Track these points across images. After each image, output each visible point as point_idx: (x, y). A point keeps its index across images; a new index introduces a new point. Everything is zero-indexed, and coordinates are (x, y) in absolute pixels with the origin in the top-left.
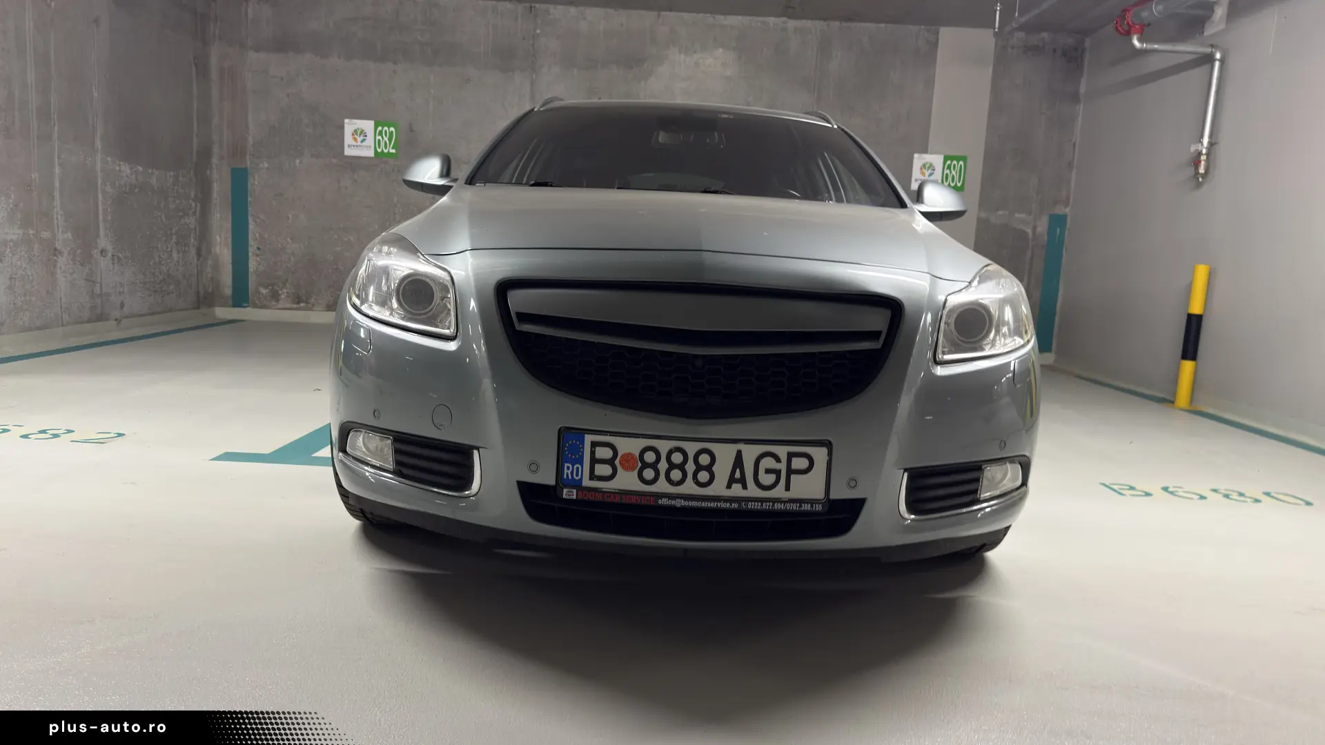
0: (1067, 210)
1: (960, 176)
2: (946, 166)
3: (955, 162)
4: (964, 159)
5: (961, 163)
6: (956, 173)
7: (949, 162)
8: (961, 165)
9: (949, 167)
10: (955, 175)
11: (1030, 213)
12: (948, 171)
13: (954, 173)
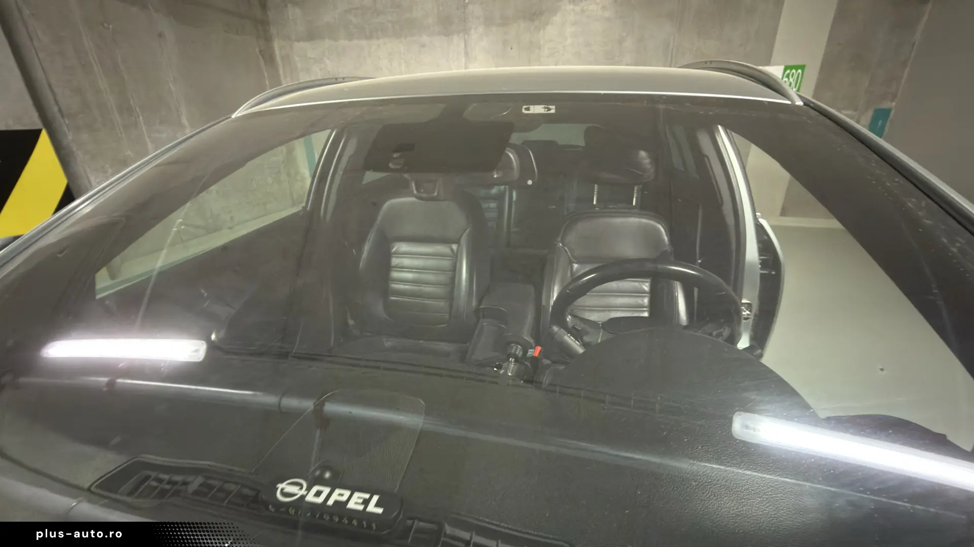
0: (894, 104)
1: (796, 84)
2: (785, 76)
3: (794, 71)
4: (802, 67)
5: (800, 71)
6: (794, 80)
7: (788, 71)
8: (799, 73)
9: (788, 76)
10: (792, 82)
11: (856, 110)
12: (786, 79)
13: (791, 80)
